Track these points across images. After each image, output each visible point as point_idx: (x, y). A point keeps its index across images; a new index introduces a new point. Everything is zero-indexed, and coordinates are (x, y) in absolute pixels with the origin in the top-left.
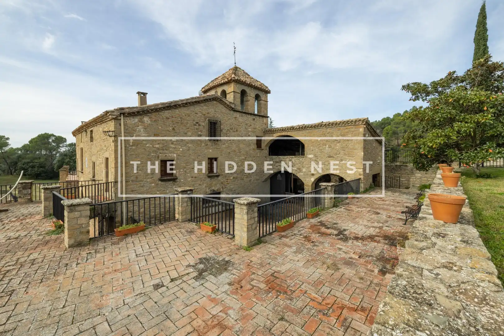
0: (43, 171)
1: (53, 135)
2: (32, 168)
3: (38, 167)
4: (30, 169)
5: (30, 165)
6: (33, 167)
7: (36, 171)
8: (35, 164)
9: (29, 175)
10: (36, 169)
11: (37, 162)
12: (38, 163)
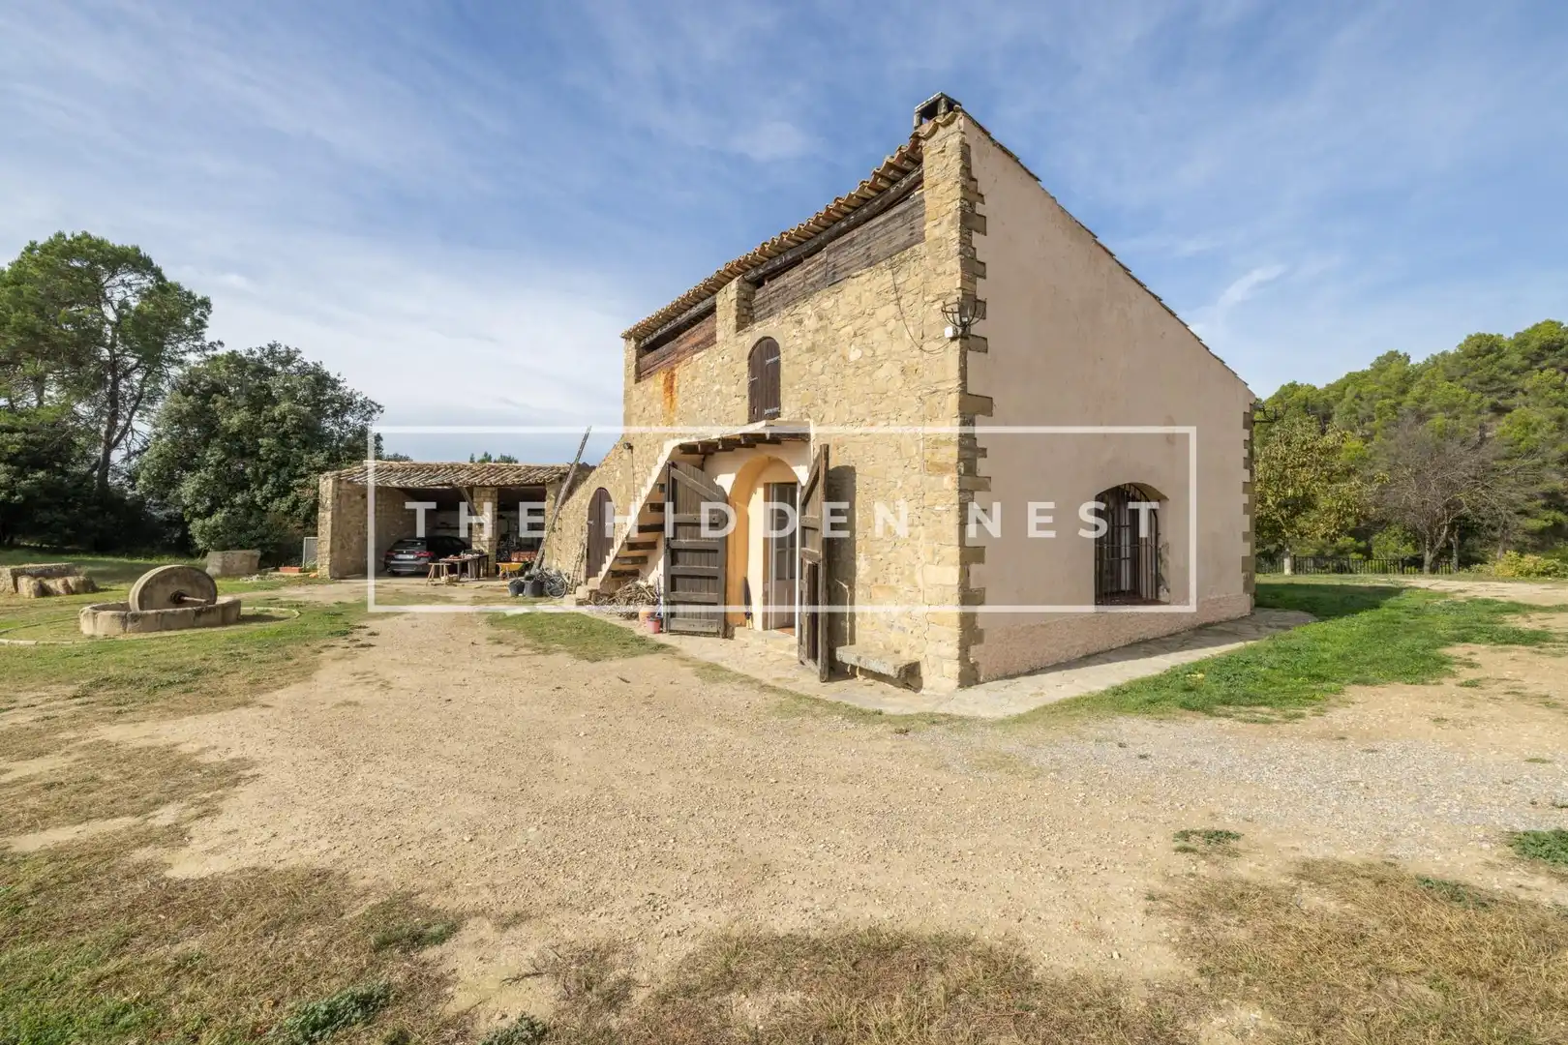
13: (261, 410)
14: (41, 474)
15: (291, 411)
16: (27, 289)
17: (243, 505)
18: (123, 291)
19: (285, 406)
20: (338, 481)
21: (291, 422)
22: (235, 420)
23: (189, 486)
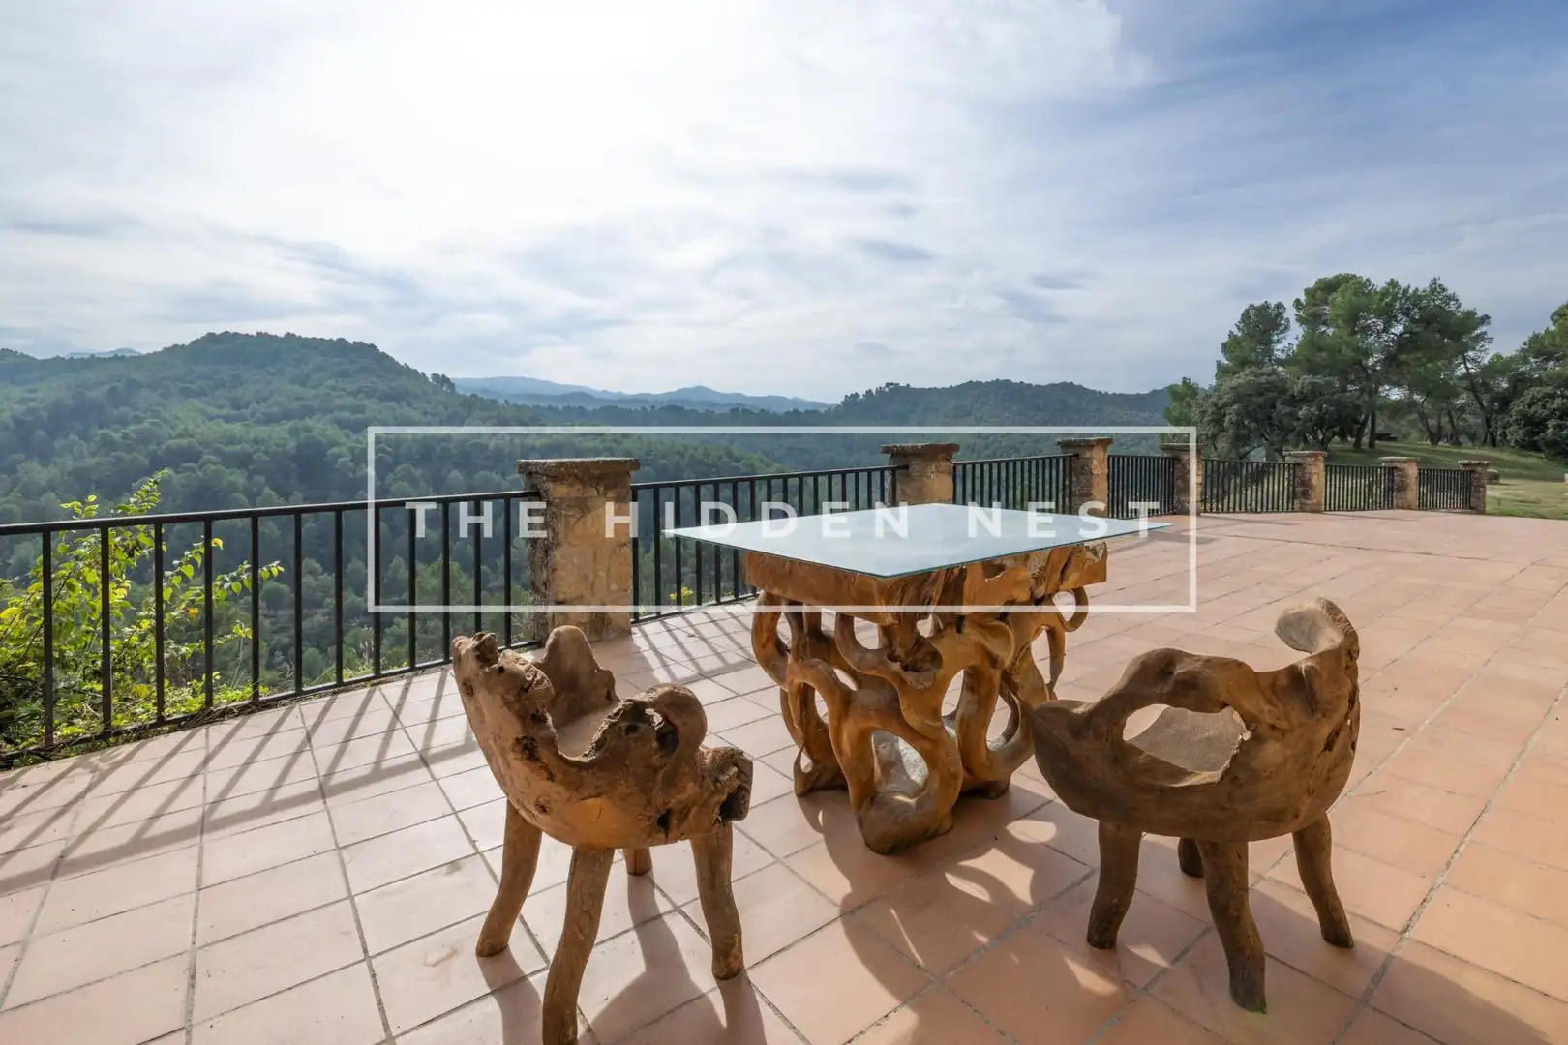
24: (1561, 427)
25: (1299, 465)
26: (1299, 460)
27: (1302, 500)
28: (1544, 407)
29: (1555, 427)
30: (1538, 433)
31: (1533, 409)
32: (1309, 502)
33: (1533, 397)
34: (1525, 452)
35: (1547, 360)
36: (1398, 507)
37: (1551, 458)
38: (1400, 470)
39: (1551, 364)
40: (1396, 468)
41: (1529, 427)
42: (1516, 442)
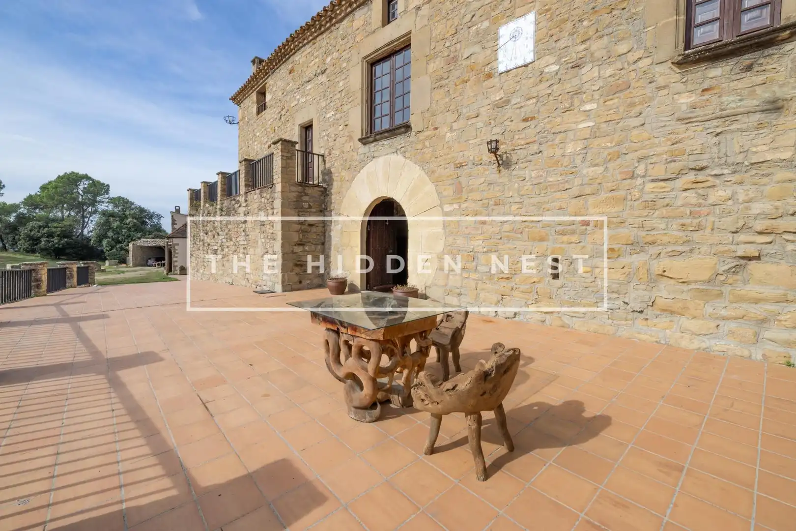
0: (68, 243)
1: (87, 177)
2: (47, 237)
3: (58, 236)
4: (43, 239)
5: (45, 232)
6: (50, 235)
7: (57, 243)
8: (54, 230)
9: (42, 250)
10: (56, 240)
11: (57, 227)
12: (59, 229)
13: (123, 221)
14: (66, 240)
15: (131, 221)
16: (58, 190)
17: (120, 247)
18: (83, 185)
19: (129, 220)
20: (133, 244)
21: (131, 224)
22: (115, 225)
23: (105, 243)
24: (48, 241)
25: (33, 270)
26: (32, 267)
27: (36, 290)
28: (39, 232)
29: (45, 241)
30: (37, 244)
31: (33, 233)
32: (41, 290)
33: (32, 226)
34: (29, 254)
35: (35, 209)
36: (69, 288)
37: (43, 256)
38: (70, 268)
39: (37, 211)
40: (67, 268)
41: (31, 242)
42: (24, 249)
